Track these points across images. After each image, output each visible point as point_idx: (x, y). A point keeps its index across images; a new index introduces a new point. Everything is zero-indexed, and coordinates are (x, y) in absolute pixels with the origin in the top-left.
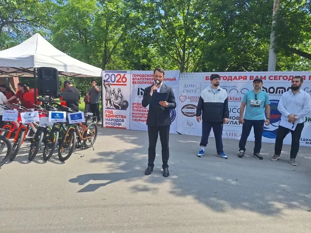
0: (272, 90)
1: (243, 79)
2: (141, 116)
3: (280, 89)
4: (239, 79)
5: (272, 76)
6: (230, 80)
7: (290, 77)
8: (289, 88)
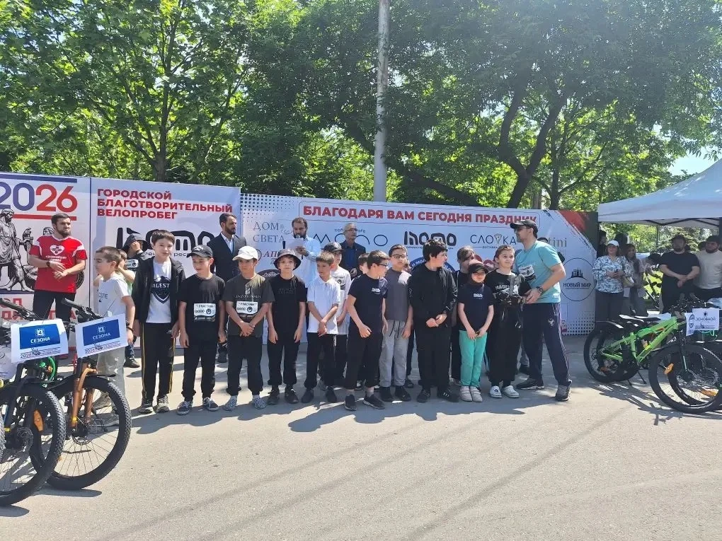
0: (424, 239)
1: (376, 216)
3: (436, 238)
4: (369, 217)
5: (424, 213)
6: (353, 216)
7: (450, 215)
8: (450, 235)
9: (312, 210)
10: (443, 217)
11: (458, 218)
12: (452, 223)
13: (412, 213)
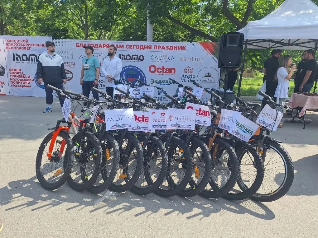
0: (128, 57)
1: (106, 47)
2: (19, 81)
3: (134, 57)
4: (103, 47)
5: (128, 45)
6: (96, 47)
7: (141, 46)
8: (141, 56)
9: (79, 45)
10: (138, 47)
11: (145, 47)
12: (142, 50)
13: (123, 45)
